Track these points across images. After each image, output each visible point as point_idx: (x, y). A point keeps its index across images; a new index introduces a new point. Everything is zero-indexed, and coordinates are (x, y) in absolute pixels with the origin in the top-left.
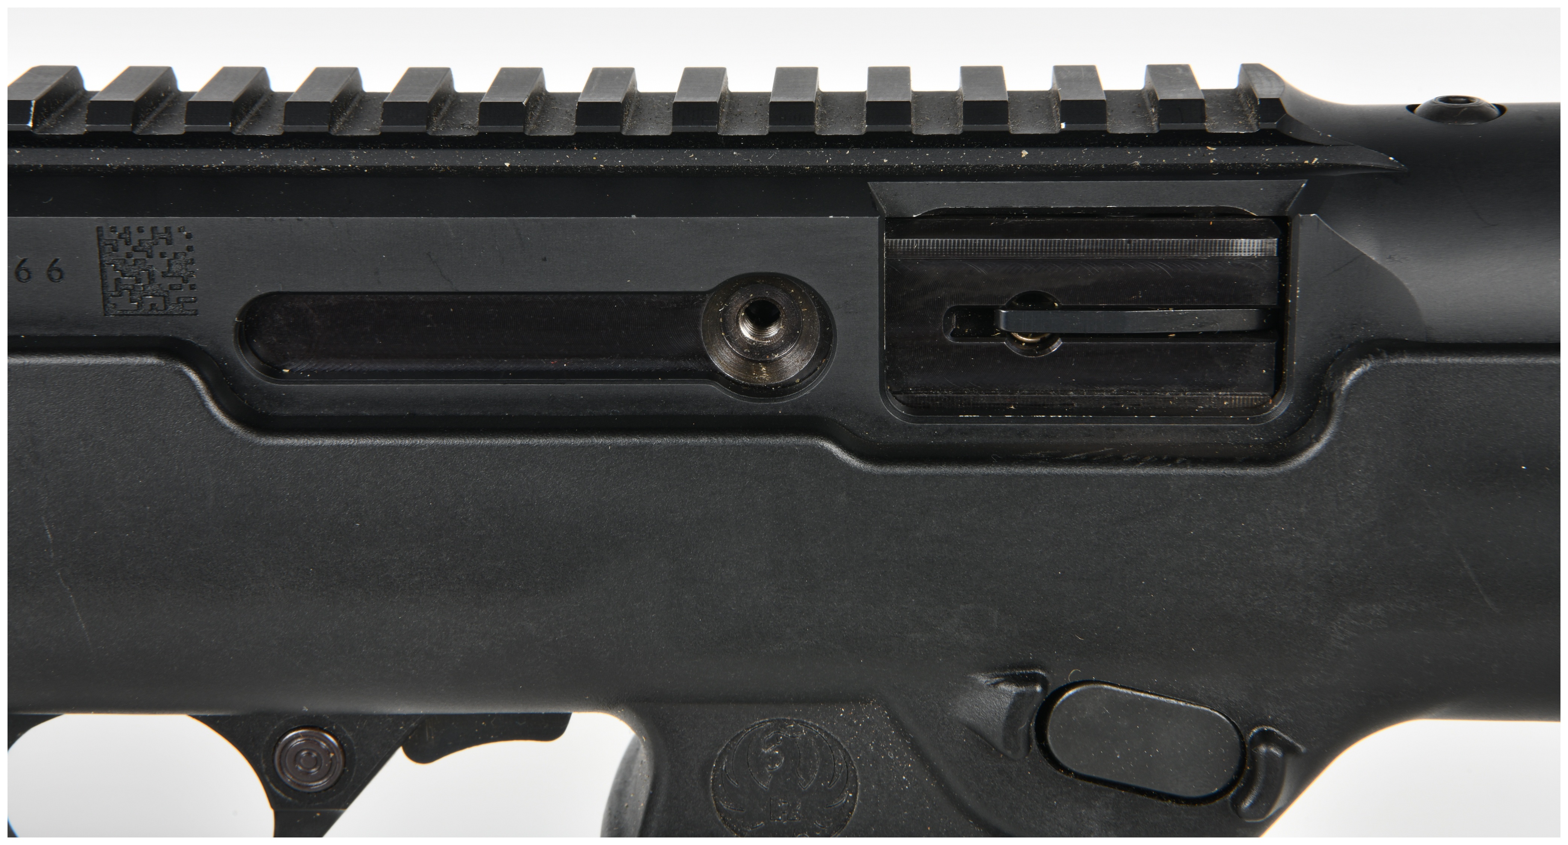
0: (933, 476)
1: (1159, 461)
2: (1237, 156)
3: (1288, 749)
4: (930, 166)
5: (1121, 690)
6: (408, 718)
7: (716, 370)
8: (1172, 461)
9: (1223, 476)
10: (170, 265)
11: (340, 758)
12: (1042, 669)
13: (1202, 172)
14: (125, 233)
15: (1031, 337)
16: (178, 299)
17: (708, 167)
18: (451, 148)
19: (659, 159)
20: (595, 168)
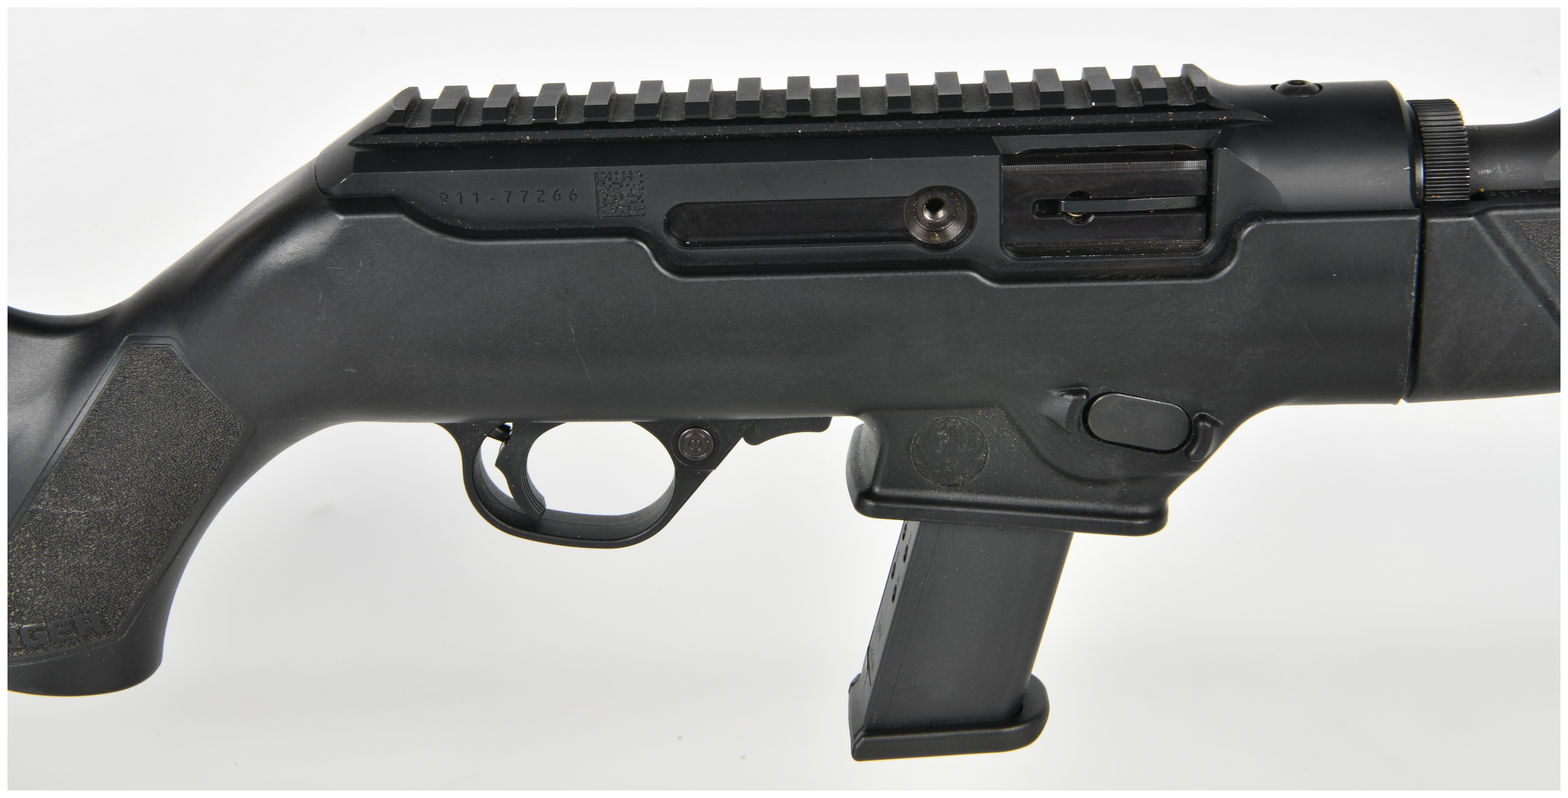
0: (1030, 289)
1: (1147, 278)
2: (1184, 117)
3: (1214, 423)
4: (1023, 126)
5: (1127, 396)
6: (747, 421)
7: (912, 237)
8: (1154, 277)
9: (1181, 285)
10: (631, 190)
11: (712, 443)
12: (1086, 387)
13: (1166, 126)
14: (609, 174)
15: (1077, 214)
16: (635, 207)
17: (905, 130)
18: (771, 124)
19: (879, 126)
20: (847, 132)
